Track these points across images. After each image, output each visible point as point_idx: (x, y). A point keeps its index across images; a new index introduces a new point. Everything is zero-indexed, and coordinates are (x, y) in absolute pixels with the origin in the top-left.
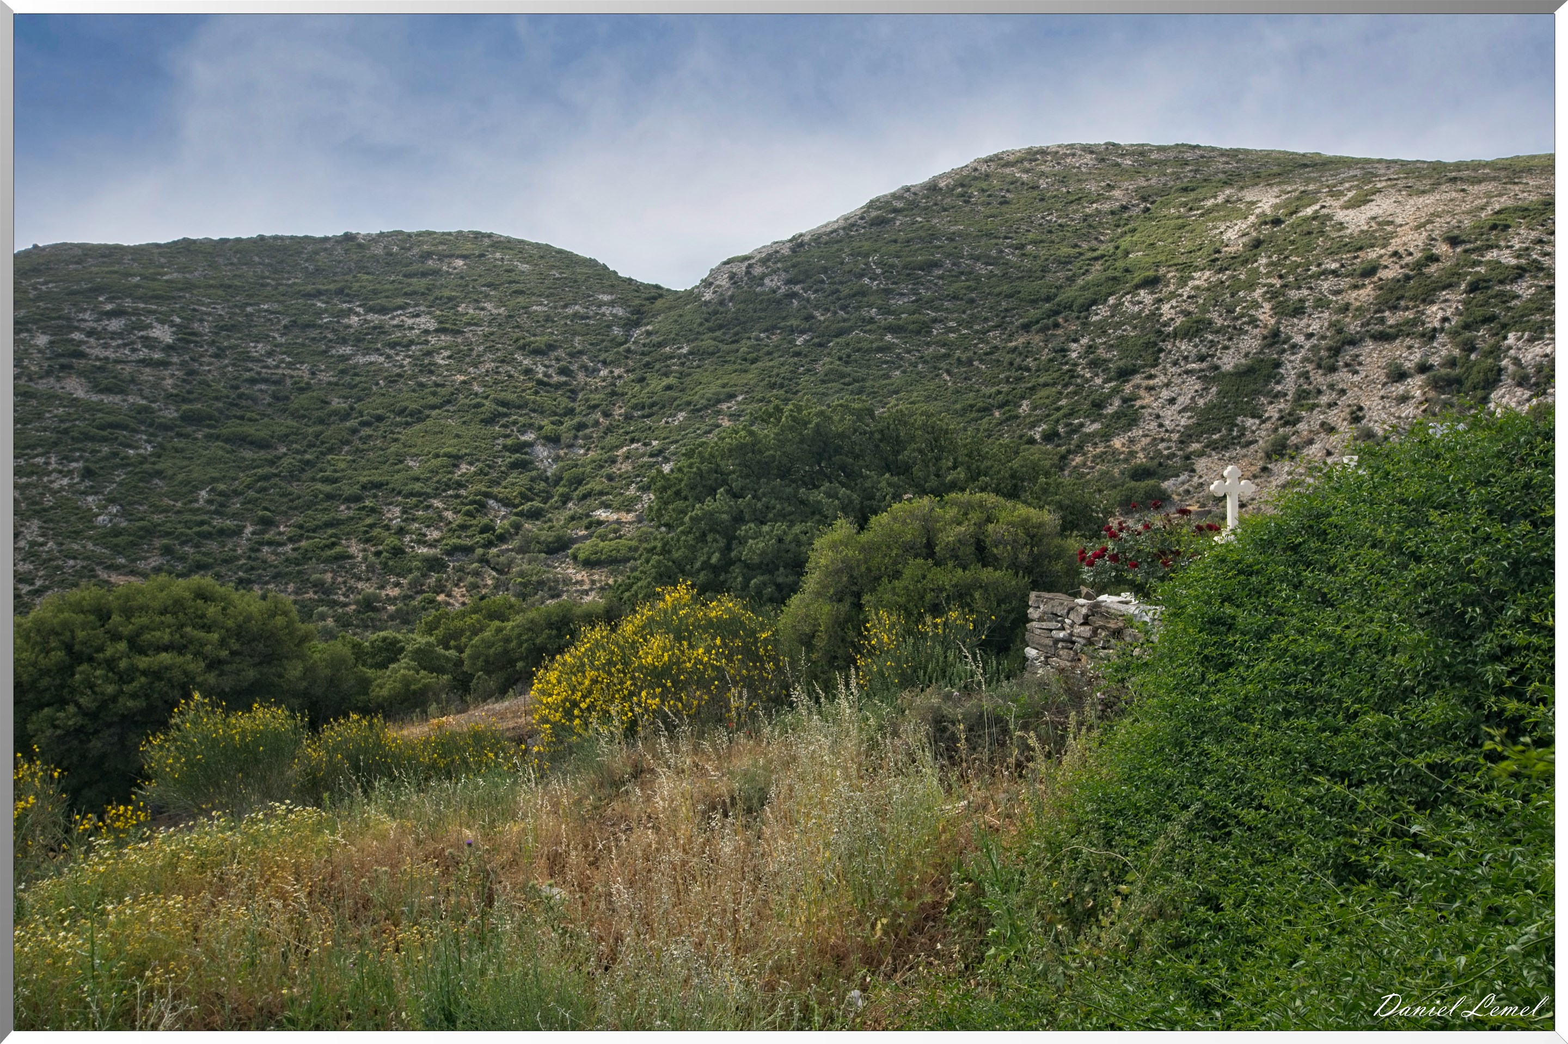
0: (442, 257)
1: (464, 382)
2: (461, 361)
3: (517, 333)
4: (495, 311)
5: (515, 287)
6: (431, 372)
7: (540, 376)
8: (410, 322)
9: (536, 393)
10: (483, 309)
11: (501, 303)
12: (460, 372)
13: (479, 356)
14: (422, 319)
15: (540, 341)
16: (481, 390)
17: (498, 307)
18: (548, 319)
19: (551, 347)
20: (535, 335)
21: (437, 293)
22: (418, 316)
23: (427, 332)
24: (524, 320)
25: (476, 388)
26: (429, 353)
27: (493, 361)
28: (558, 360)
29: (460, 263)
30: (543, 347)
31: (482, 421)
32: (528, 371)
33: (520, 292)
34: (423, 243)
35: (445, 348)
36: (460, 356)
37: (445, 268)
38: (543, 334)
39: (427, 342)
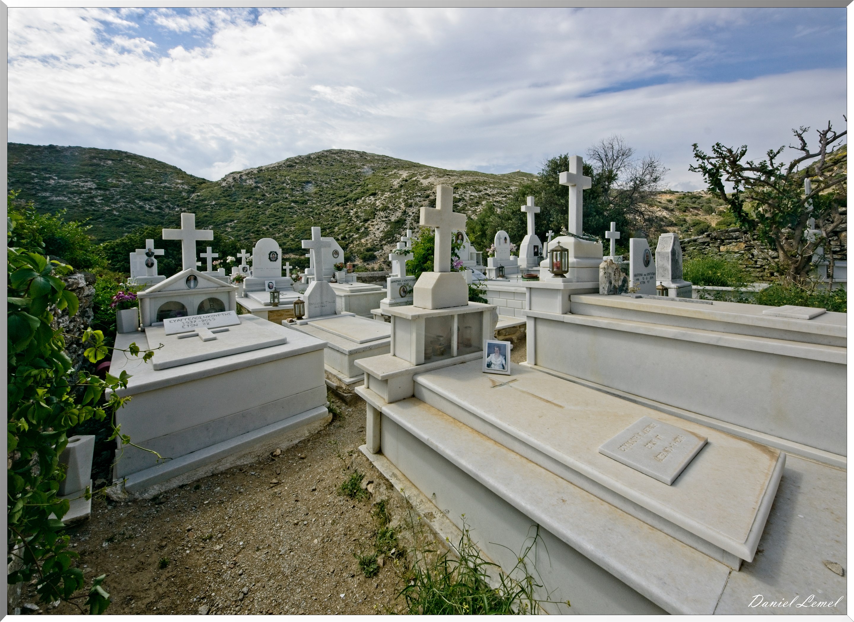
0: (101, 159)
1: (109, 210)
2: (108, 201)
3: (137, 192)
4: (126, 183)
5: (137, 174)
6: (93, 205)
7: (147, 209)
8: (82, 184)
9: (145, 216)
10: (120, 181)
11: (129, 179)
12: (108, 206)
13: (117, 200)
14: (89, 184)
15: (148, 195)
16: (117, 214)
17: (128, 181)
18: (152, 187)
19: (153, 198)
20: (145, 193)
21: (97, 173)
22: (87, 182)
23: (91, 189)
24: (140, 187)
25: (115, 213)
26: (92, 197)
27: (124, 202)
28: (156, 203)
29: (110, 162)
30: (149, 198)
31: (117, 226)
32: (141, 207)
33: (140, 176)
34: (93, 153)
35: (100, 196)
36: (107, 200)
37: (102, 164)
38: (149, 193)
39: (91, 193)
